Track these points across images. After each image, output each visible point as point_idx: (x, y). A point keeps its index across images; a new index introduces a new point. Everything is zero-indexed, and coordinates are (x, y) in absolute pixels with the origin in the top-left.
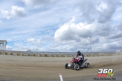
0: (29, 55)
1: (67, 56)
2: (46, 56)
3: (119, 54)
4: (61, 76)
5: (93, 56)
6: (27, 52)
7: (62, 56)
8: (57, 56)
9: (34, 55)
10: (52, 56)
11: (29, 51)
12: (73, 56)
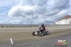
3: (51, 26)
4: (11, 39)
5: (34, 27)
7: (13, 27)
8: (10, 27)
10: (6, 27)
12: (20, 27)
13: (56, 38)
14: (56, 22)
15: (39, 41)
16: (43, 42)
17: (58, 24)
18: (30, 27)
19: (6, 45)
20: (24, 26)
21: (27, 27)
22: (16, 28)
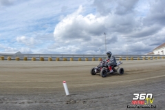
0: (19, 60)
1: (73, 60)
2: (43, 60)
6: (16, 54)
7: (66, 60)
8: (59, 60)
9: (26, 59)
10: (51, 60)
11: (19, 54)
12: (81, 60)
14: (155, 49)
17: (159, 55)
19: (55, 96)
21: (94, 60)
22: (71, 63)
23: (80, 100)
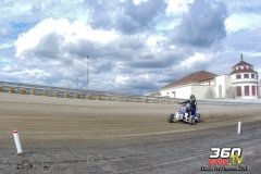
1: (34, 93)
3: (147, 101)
4: (16, 136)
5: (90, 98)
7: (24, 92)
8: (13, 92)
12: (47, 94)
13: (164, 142)
15: (108, 148)
16: (123, 154)
18: (79, 97)
20: (59, 93)
21: (68, 96)
23: (40, 164)
